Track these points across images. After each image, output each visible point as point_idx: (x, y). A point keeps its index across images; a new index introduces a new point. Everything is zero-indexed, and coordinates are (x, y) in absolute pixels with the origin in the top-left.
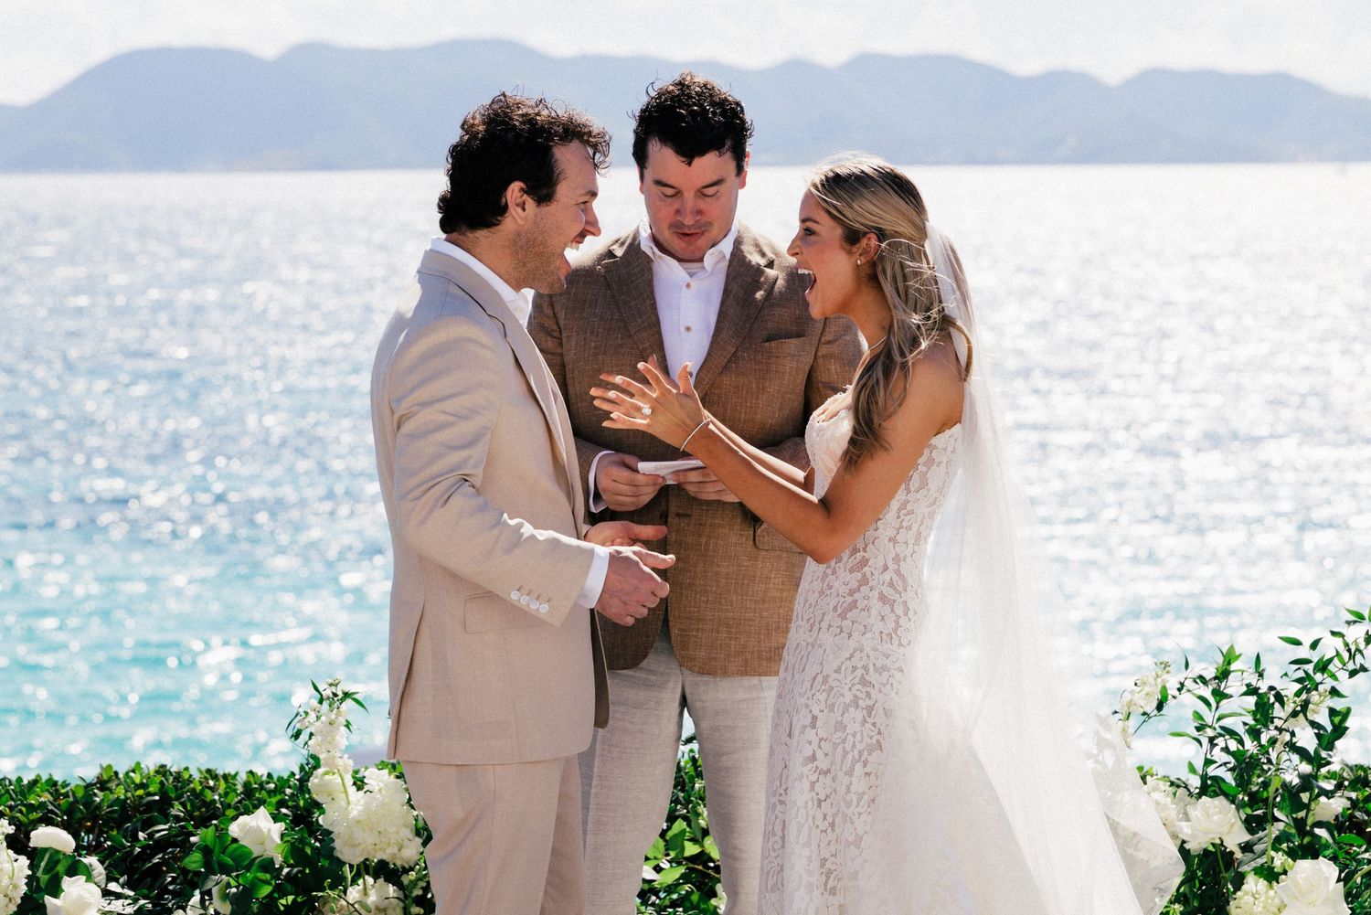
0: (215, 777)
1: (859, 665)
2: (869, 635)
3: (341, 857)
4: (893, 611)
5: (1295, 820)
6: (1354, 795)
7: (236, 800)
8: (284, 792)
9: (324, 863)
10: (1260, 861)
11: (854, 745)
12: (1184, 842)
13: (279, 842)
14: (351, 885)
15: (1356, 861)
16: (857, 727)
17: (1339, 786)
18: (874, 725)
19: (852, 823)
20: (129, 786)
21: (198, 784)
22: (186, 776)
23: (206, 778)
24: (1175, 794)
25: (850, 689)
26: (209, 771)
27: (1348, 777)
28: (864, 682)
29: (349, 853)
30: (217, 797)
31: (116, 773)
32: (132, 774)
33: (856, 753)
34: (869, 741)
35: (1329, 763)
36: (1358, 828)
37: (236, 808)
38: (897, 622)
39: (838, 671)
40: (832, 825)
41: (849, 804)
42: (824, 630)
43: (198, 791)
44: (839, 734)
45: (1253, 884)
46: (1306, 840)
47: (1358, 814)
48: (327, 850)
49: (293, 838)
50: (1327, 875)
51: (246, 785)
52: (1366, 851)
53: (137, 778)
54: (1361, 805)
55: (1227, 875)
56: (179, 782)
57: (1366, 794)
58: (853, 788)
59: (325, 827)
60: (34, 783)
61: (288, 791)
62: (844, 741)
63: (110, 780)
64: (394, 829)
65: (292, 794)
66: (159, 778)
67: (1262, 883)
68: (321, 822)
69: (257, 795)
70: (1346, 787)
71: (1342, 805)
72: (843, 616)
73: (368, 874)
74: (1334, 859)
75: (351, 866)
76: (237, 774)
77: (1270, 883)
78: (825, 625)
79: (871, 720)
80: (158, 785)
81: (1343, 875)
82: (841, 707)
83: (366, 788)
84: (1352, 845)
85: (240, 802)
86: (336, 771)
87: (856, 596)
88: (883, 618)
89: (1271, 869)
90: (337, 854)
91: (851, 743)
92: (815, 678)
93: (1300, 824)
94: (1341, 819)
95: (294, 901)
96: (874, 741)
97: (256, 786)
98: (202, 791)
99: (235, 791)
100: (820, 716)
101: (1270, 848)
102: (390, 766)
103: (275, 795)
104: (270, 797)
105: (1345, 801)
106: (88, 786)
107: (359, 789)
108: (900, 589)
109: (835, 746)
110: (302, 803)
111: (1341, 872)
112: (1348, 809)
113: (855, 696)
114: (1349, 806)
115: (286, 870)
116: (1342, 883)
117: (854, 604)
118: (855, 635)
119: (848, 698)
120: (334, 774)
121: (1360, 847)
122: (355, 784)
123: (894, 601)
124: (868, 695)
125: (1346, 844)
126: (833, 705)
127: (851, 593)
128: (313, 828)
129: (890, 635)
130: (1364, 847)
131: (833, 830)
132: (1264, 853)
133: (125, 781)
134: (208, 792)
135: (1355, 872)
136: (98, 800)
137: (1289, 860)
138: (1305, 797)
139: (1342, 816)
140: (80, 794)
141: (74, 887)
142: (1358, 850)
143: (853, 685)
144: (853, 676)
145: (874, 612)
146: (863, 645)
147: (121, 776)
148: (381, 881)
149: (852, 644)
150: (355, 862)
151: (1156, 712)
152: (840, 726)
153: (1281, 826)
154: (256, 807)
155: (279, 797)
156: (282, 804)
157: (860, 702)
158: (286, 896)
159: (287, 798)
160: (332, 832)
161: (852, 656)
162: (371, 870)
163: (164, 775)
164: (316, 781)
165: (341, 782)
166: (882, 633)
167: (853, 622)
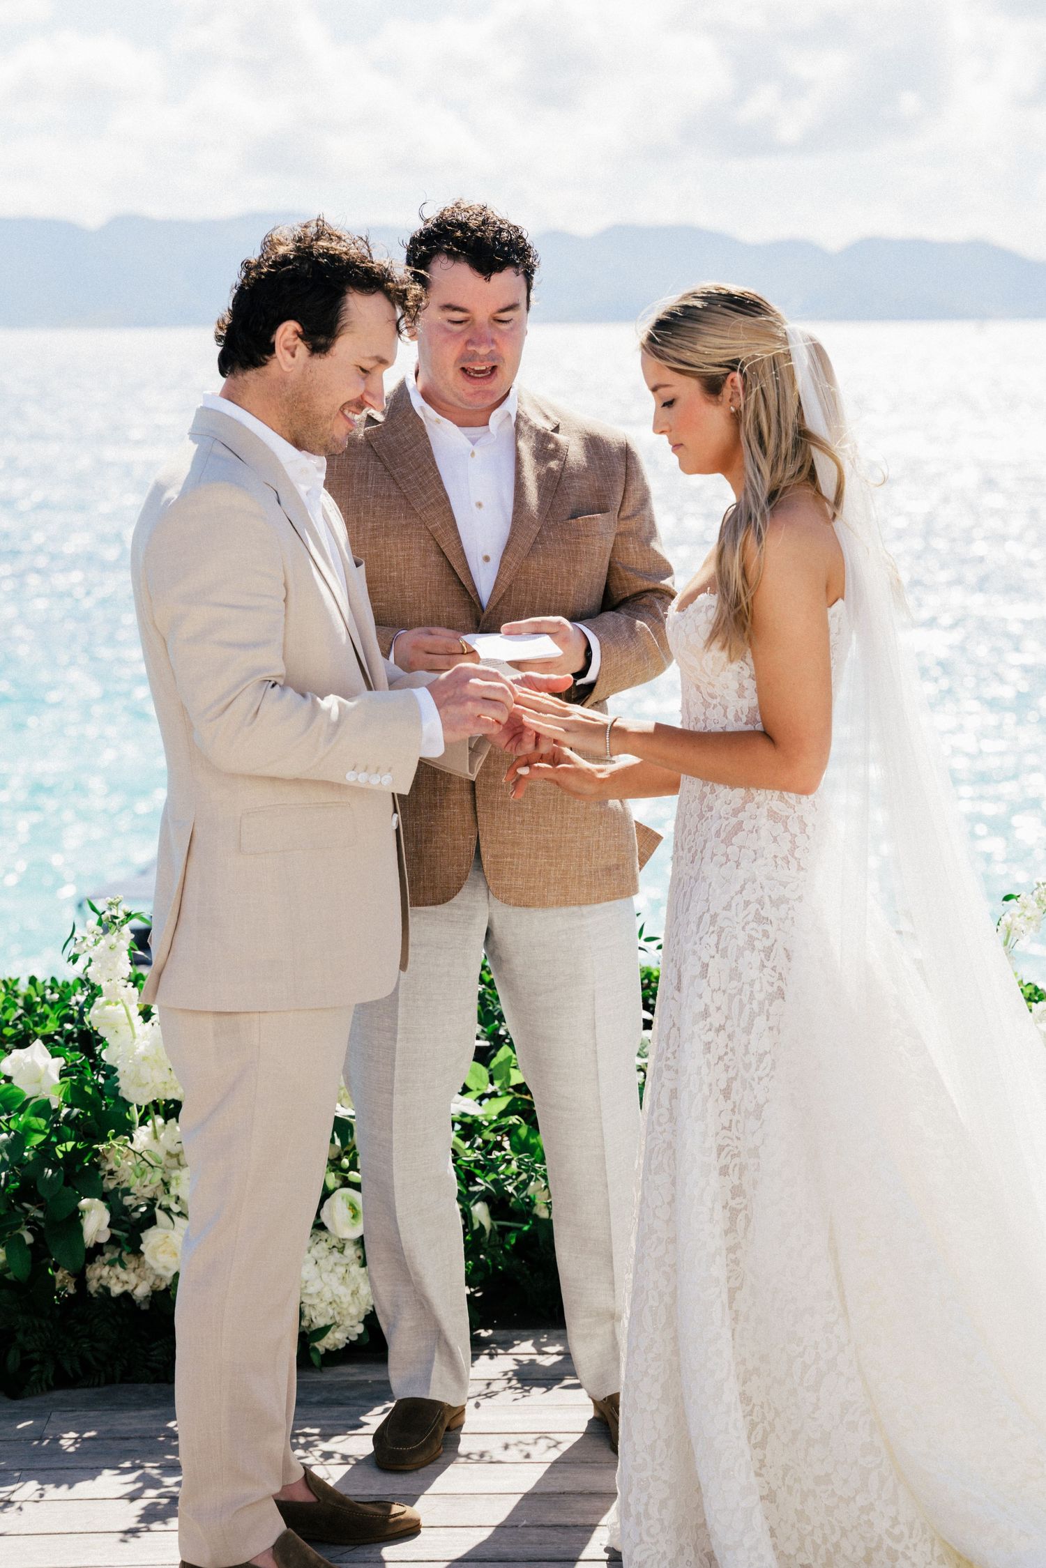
1: (753, 898)
2: (760, 862)
3: (127, 1097)
4: (786, 830)
9: (108, 1103)
11: (752, 997)
13: (58, 1081)
14: (140, 1126)
16: (754, 974)
18: (774, 969)
19: (752, 1089)
25: (743, 928)
28: (760, 919)
29: (136, 1093)
33: (755, 1004)
34: (770, 990)
38: (793, 842)
39: (727, 908)
41: (747, 1067)
42: (707, 859)
44: (734, 983)
48: (112, 1088)
49: (72, 1079)
58: (751, 1047)
59: (109, 1063)
62: (740, 991)
68: (103, 1056)
72: (728, 842)
73: (157, 1112)
75: (139, 1110)
78: (707, 853)
79: (769, 965)
82: (735, 952)
86: (117, 1000)
87: (741, 816)
88: (775, 840)
90: (122, 1094)
91: (748, 993)
92: (701, 917)
95: (74, 1147)
96: (775, 988)
100: (712, 963)
107: (146, 1020)
108: (793, 804)
109: (731, 998)
113: (750, 936)
115: (65, 1112)
117: (739, 827)
118: (744, 864)
119: (742, 940)
120: (117, 1004)
122: (141, 1014)
123: (788, 817)
124: (766, 934)
126: (725, 950)
127: (736, 812)
128: (96, 1065)
129: (785, 859)
131: (726, 1098)
143: (747, 923)
144: (746, 912)
145: (763, 833)
146: (755, 874)
149: (741, 875)
150: (143, 1103)
152: (735, 974)
154: (30, 1043)
157: (756, 943)
158: (65, 1142)
160: (116, 1069)
161: (743, 888)
162: (161, 1109)
164: (96, 1012)
165: (124, 1012)
166: (775, 857)
167: (741, 848)
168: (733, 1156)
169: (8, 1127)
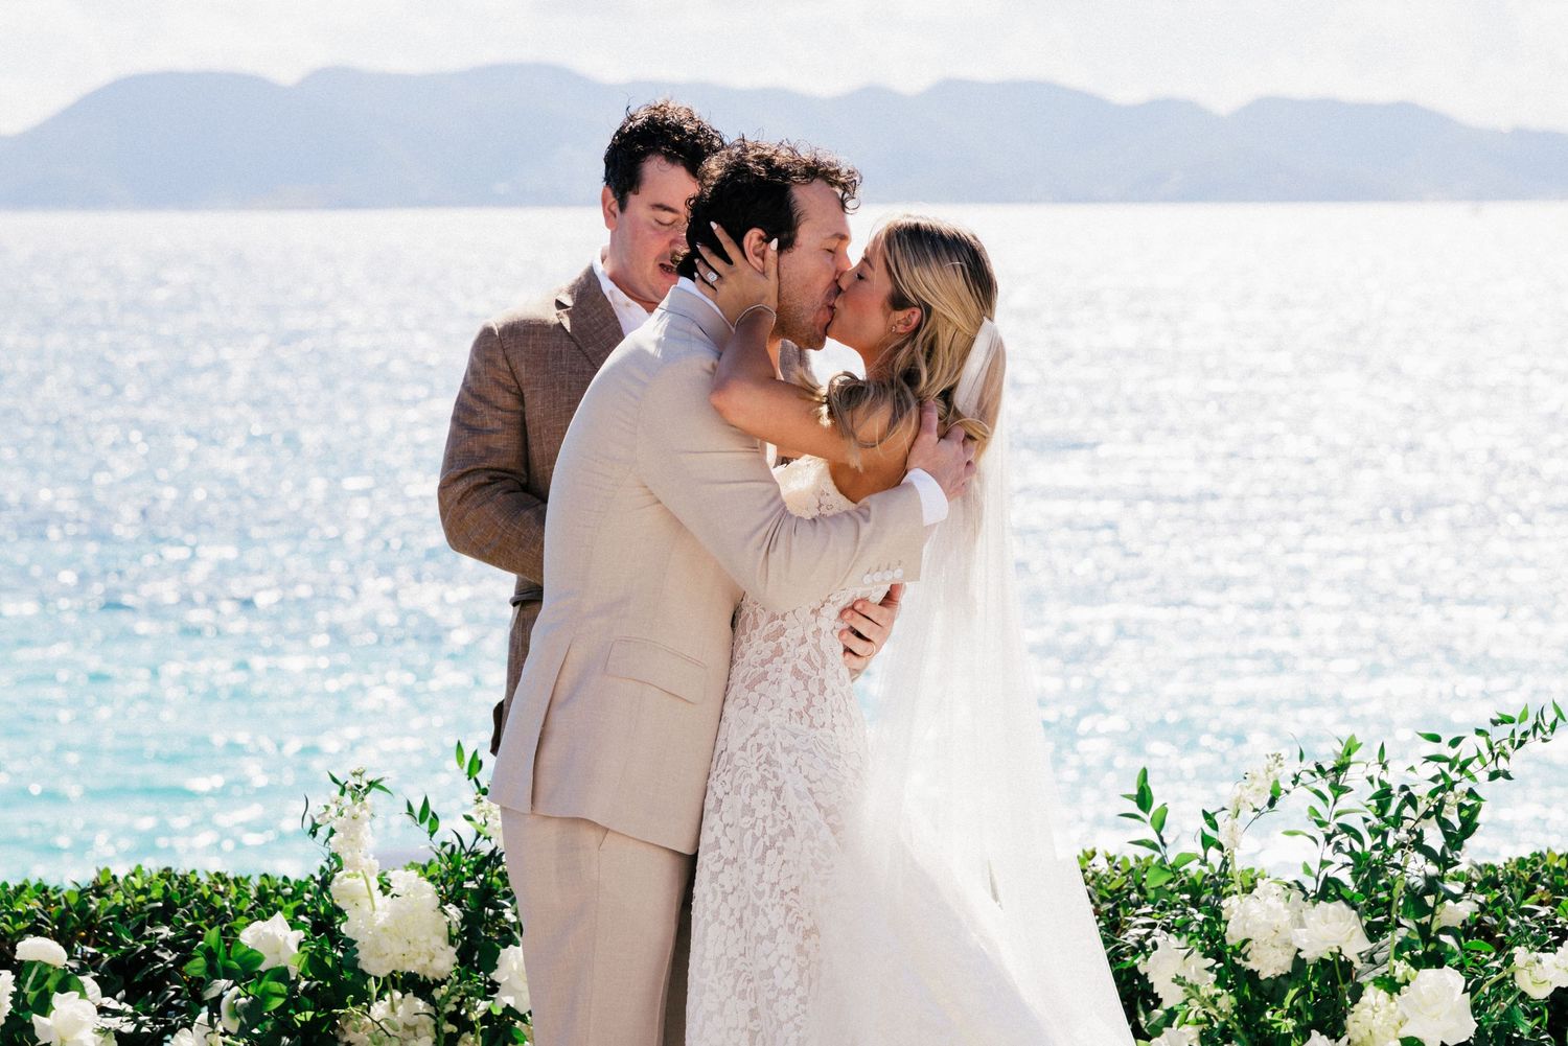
0: (225, 881)
1: (765, 742)
2: (777, 711)
3: (367, 969)
4: (806, 688)
5: (1419, 925)
6: (1482, 899)
7: (249, 906)
8: (302, 898)
9: (347, 975)
10: (1381, 971)
11: (765, 831)
12: (1299, 950)
13: (296, 951)
14: (377, 1001)
15: (1484, 970)
16: (767, 811)
17: (1468, 888)
18: (784, 807)
19: (765, 915)
20: (129, 892)
21: (206, 889)
22: (193, 880)
23: (215, 882)
24: (1288, 898)
25: (757, 768)
26: (218, 874)
27: (1476, 878)
28: (768, 761)
29: (375, 964)
30: (227, 904)
31: (114, 878)
32: (132, 878)
33: (767, 839)
34: (781, 827)
35: (1457, 863)
36: (1486, 933)
37: (249, 916)
38: (810, 701)
39: (743, 748)
40: (740, 921)
41: (760, 895)
43: (206, 897)
44: (747, 819)
45: (1373, 996)
46: (1431, 947)
47: (1487, 918)
48: (350, 962)
49: (312, 949)
50: (1452, 985)
51: (261, 890)
52: (1496, 959)
53: (138, 882)
54: (1490, 908)
55: (1345, 987)
56: (185, 886)
57: (1496, 896)
58: (766, 877)
59: (348, 936)
60: (22, 888)
61: (307, 896)
62: (753, 826)
63: (107, 885)
64: (424, 938)
65: (312, 899)
66: (163, 882)
67: (1383, 995)
68: (343, 930)
69: (272, 901)
70: (1474, 889)
71: (1470, 909)
72: (751, 688)
73: (395, 987)
74: (1460, 967)
75: (377, 979)
76: (249, 878)
77: (1391, 994)
79: (780, 803)
80: (162, 891)
81: (1470, 985)
82: (748, 789)
83: (393, 892)
84: (1479, 952)
85: (253, 908)
86: (359, 872)
87: (768, 667)
88: (794, 695)
89: (1393, 979)
90: (361, 965)
91: (761, 828)
93: (1424, 930)
94: (1468, 924)
95: (313, 1017)
96: (786, 827)
97: (272, 891)
98: (211, 896)
99: (248, 896)
100: (725, 799)
101: (1392, 956)
102: (421, 868)
103: (292, 901)
104: (287, 903)
105: (1472, 904)
106: (83, 892)
107: (386, 893)
108: (818, 665)
109: (743, 832)
110: (322, 909)
111: (1467, 981)
112: (1476, 913)
113: (763, 776)
114: (1478, 910)
115: (303, 984)
116: (1468, 994)
117: (764, 677)
118: (762, 710)
119: (756, 778)
120: (357, 876)
121: (1489, 954)
122: (381, 887)
123: (810, 677)
124: (775, 776)
125: (1473, 951)
126: (739, 787)
127: (764, 663)
128: (335, 938)
129: (800, 714)
130: (1493, 955)
131: (741, 927)
132: (1385, 962)
133: (125, 887)
134: (217, 898)
135: (1482, 982)
136: (93, 907)
137: (1412, 969)
138: (1430, 900)
139: (1470, 921)
140: (73, 900)
141: (65, 1005)
142: (1486, 957)
143: (760, 764)
144: (758, 754)
145: (785, 685)
146: (769, 722)
147: (120, 880)
148: (410, 995)
149: (757, 719)
150: (381, 975)
151: (1267, 808)
152: (749, 810)
153: (1403, 932)
154: (271, 914)
155: (297, 903)
156: (300, 910)
157: (769, 783)
158: (305, 1011)
159: (306, 904)
160: (355, 942)
161: (757, 732)
162: (399, 984)
163: (169, 880)
164: (338, 884)
165: (365, 886)
166: (791, 710)
167: (761, 695)
168: (749, 981)
169: (246, 992)
